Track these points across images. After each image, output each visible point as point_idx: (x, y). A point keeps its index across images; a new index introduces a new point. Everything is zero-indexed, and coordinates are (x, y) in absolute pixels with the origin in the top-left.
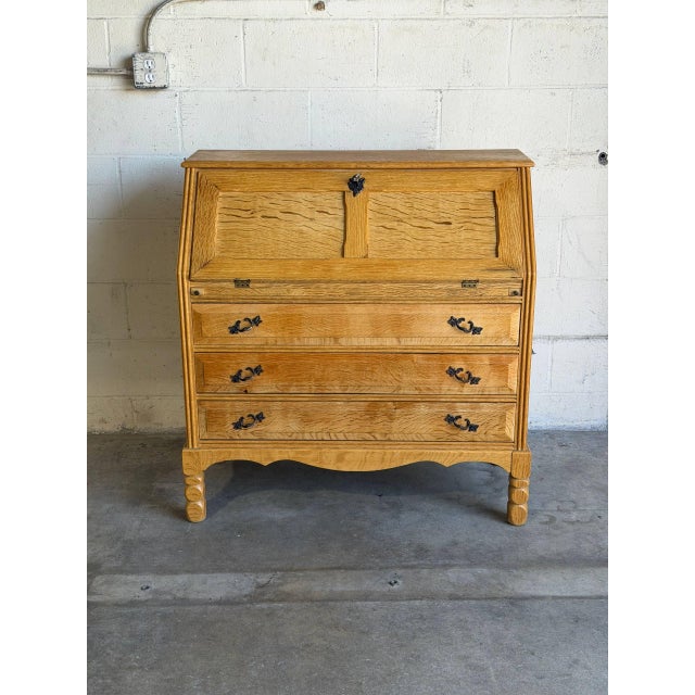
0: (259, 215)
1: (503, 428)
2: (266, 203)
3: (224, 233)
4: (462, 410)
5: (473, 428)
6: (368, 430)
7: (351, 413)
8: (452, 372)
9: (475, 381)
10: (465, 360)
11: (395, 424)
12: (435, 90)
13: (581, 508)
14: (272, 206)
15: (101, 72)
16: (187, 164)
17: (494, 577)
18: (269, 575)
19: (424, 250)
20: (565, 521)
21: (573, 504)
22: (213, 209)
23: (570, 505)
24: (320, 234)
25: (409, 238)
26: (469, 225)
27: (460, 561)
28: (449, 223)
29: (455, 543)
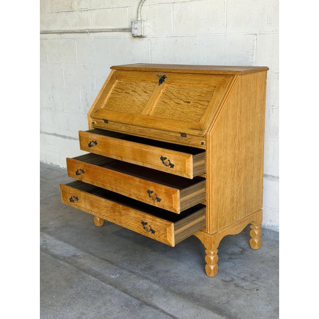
0: (124, 92)
2: (129, 86)
3: (110, 98)
12: (253, 34)
13: (256, 282)
14: (130, 88)
15: (124, 30)
16: (112, 68)
17: (155, 291)
18: (84, 253)
19: (172, 115)
20: (235, 284)
21: (256, 279)
22: (111, 87)
23: (253, 278)
24: (140, 103)
25: (170, 108)
26: (197, 104)
27: (155, 279)
28: (189, 102)
29: (168, 271)
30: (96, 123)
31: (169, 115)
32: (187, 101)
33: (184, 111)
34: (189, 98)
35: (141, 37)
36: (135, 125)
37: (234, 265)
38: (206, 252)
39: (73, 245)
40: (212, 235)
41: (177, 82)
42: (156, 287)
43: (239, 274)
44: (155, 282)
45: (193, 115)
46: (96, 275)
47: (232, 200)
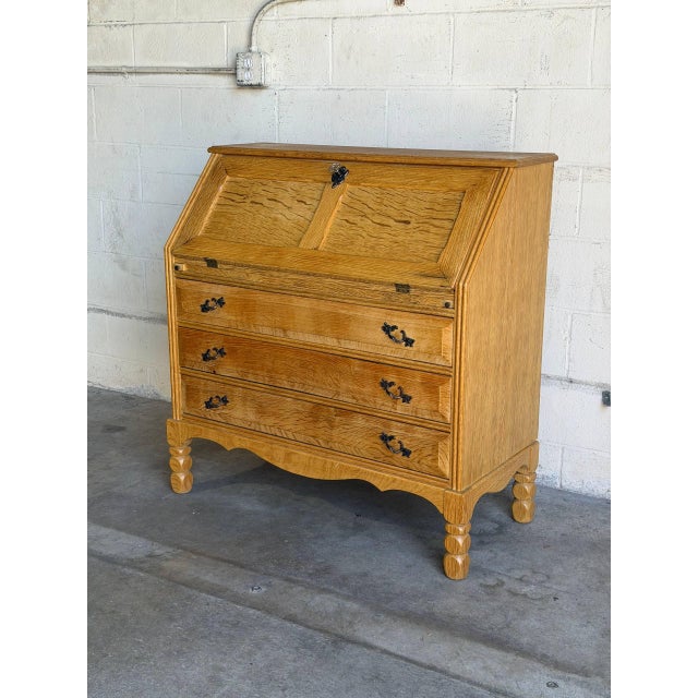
0: (248, 201)
1: (435, 460)
2: (260, 190)
3: (215, 215)
4: (396, 431)
5: (406, 453)
6: (311, 433)
7: (298, 412)
8: (385, 385)
9: (407, 399)
11: (335, 432)
12: (511, 90)
13: (547, 585)
14: (263, 193)
15: (217, 71)
16: (213, 150)
17: (354, 615)
18: (170, 550)
19: (372, 248)
20: (509, 591)
21: (545, 578)
22: (214, 192)
23: (540, 578)
24: (290, 223)
25: (364, 234)
26: (427, 225)
27: (345, 591)
28: (408, 222)
29: (365, 575)
30: (184, 268)
31: (364, 249)
32: (403, 219)
33: (400, 238)
34: (406, 213)
35: (259, 87)
36: (286, 271)
37: (493, 555)
38: (449, 528)
39: (140, 534)
40: (463, 492)
41: (373, 182)
42: (353, 606)
43: (509, 571)
44: (348, 598)
45: (420, 247)
46: (214, 591)
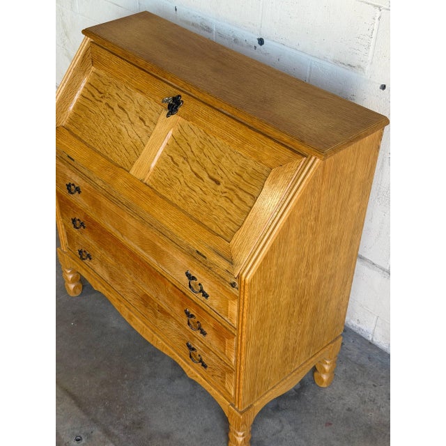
0: (104, 101)
1: (224, 382)
2: (114, 92)
3: (78, 106)
4: (197, 346)
5: (204, 366)
8: (189, 315)
10: (198, 311)
11: (158, 321)
14: (116, 97)
16: (86, 32)
19: (184, 198)
22: (80, 81)
24: (129, 141)
25: (182, 180)
26: (232, 193)
28: (218, 183)
31: (178, 197)
32: (216, 177)
33: (208, 198)
34: (220, 172)
40: (241, 413)
41: (199, 124)
45: (222, 216)
47: (286, 349)
